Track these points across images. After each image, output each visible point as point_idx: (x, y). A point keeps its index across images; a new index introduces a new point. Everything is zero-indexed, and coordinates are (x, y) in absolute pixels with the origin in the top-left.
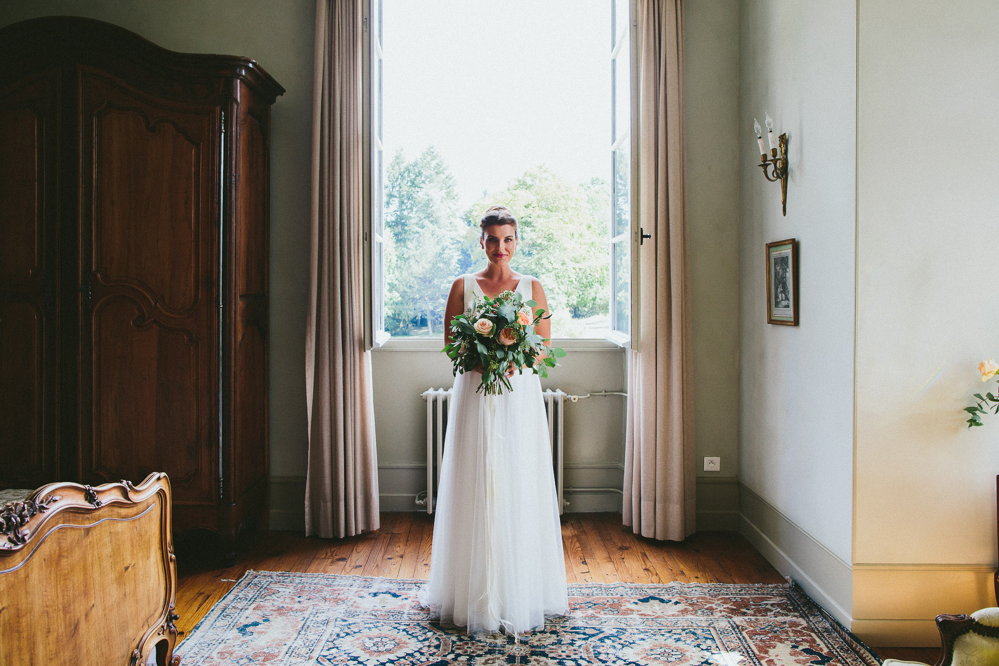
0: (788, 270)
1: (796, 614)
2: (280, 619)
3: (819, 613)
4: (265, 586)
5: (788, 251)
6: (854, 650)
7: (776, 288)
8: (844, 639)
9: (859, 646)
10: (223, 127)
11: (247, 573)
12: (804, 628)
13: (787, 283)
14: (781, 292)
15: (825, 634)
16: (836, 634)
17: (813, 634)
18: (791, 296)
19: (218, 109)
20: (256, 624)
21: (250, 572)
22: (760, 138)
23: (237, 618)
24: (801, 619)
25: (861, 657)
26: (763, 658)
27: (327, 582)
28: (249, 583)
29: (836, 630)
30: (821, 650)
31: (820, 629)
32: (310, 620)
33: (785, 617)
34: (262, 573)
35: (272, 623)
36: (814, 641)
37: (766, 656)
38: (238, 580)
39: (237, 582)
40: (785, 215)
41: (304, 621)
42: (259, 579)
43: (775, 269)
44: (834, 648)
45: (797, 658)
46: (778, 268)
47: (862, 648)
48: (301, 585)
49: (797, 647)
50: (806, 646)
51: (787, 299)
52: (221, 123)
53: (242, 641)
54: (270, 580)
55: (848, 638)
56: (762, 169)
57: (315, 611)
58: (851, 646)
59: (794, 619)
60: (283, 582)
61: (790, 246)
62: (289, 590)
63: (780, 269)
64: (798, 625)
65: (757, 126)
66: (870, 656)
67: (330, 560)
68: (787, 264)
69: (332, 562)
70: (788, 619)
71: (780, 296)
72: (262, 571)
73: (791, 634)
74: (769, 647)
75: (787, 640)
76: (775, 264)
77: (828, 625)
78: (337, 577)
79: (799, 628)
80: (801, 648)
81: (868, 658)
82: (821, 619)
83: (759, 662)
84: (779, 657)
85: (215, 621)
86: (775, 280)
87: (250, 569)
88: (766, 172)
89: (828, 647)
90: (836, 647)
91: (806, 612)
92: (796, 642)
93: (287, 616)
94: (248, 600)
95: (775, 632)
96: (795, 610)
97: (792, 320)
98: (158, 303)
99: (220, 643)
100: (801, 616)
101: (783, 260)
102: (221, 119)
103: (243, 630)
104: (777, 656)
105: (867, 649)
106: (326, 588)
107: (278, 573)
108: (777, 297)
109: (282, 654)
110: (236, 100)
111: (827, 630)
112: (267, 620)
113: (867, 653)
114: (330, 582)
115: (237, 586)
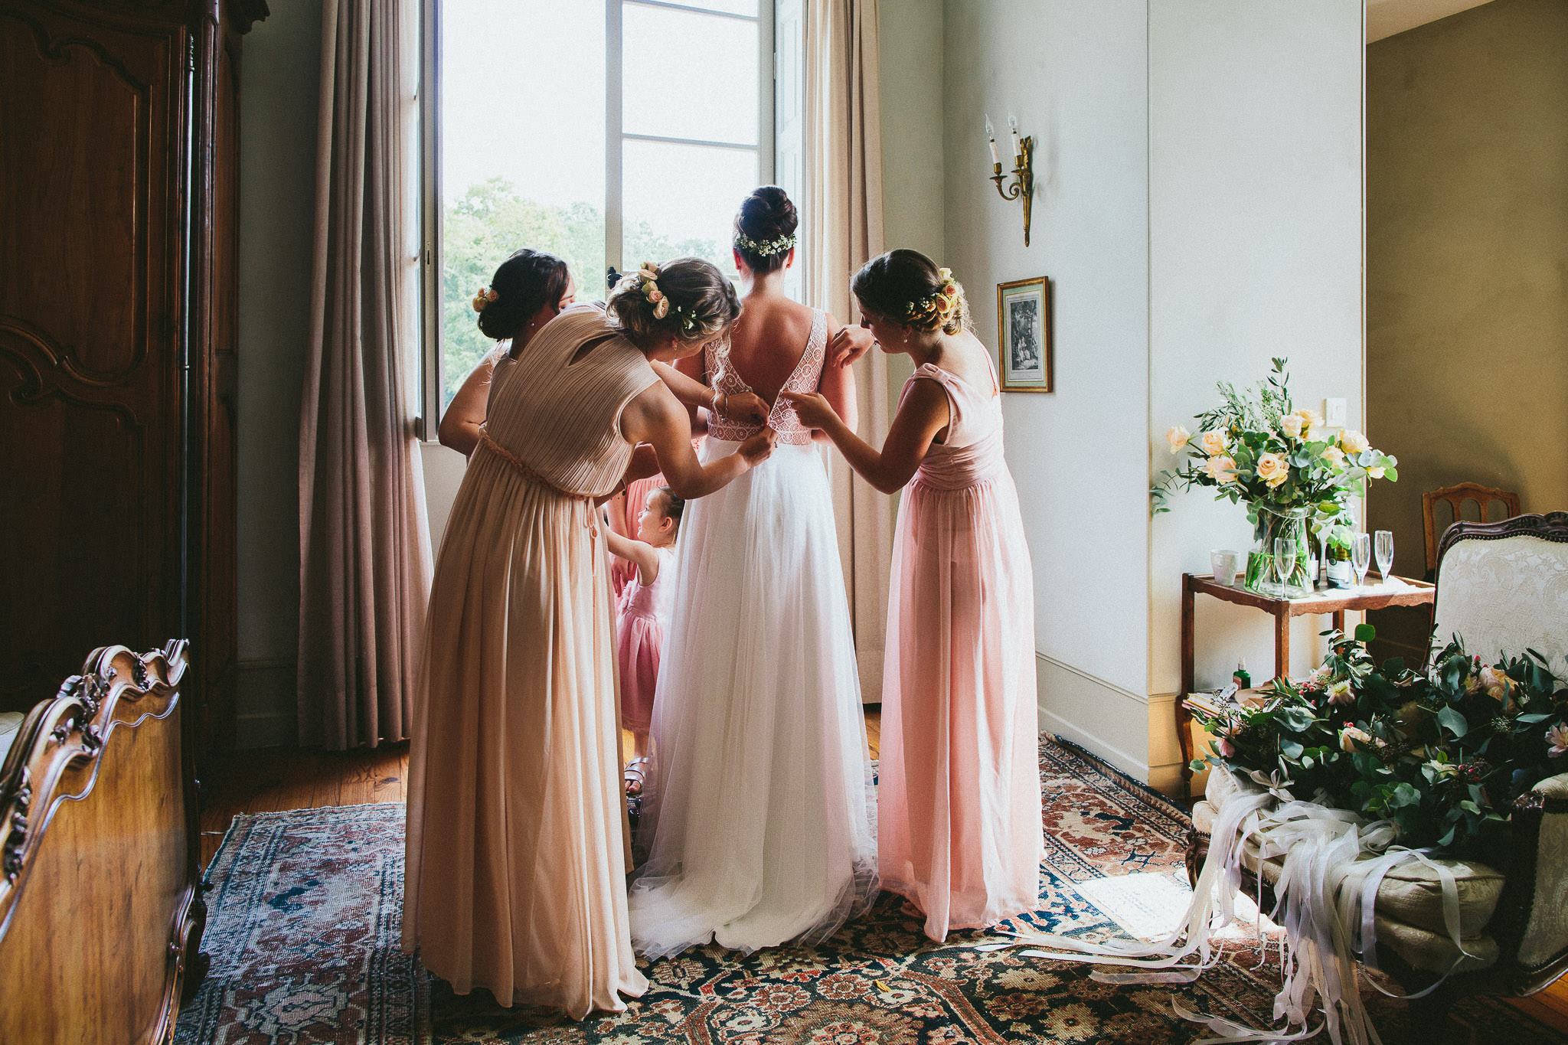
0: (1035, 318)
1: (1067, 775)
2: (335, 879)
3: (1093, 771)
4: (279, 833)
5: (1037, 293)
6: (1153, 806)
7: (1015, 344)
8: (1137, 796)
9: (1160, 802)
10: (192, 62)
11: (234, 820)
12: (1084, 790)
13: (1034, 336)
14: (1023, 349)
15: (1112, 793)
16: (1123, 791)
17: (1097, 796)
18: (1041, 353)
19: (183, 30)
20: (298, 891)
21: (239, 818)
22: (993, 141)
23: (259, 888)
24: (1074, 781)
25: (1164, 813)
26: (1056, 832)
27: (384, 815)
28: (248, 834)
29: (1123, 787)
30: (1116, 812)
31: (1103, 789)
32: (388, 873)
33: (1056, 780)
34: (262, 815)
35: (326, 886)
36: (1105, 804)
37: (1058, 829)
38: (224, 830)
39: (224, 835)
40: (1027, 245)
41: (380, 877)
42: (261, 826)
43: (1013, 318)
44: (1130, 808)
45: (1094, 826)
46: (1018, 317)
47: (1163, 802)
48: (341, 825)
49: (1088, 813)
50: (1096, 811)
51: (1034, 356)
52: (188, 54)
53: (290, 920)
54: (281, 824)
55: (1142, 793)
56: (995, 183)
57: (389, 861)
58: (1149, 804)
59: (1068, 781)
60: (308, 824)
61: (1042, 287)
62: (325, 835)
63: (1021, 317)
64: (1076, 788)
65: (988, 125)
66: (1176, 811)
67: (371, 784)
68: (1033, 310)
69: (375, 786)
70: (1060, 782)
71: (1021, 354)
72: (262, 813)
73: (1074, 799)
74: (1056, 818)
75: (1072, 806)
76: (1013, 311)
77: (1110, 783)
78: (396, 807)
79: (1078, 791)
80: (1092, 814)
81: (1174, 814)
82: (1098, 777)
83: (1053, 838)
84: (1073, 828)
85: (221, 897)
86: (1012, 334)
87: (239, 813)
88: (1000, 188)
89: (1123, 808)
90: (1131, 806)
91: (1077, 771)
92: (1084, 807)
93: (346, 873)
94: (262, 858)
95: (1053, 800)
96: (1064, 771)
97: (1045, 384)
98: (65, 362)
99: (251, 928)
100: (1074, 777)
101: (1028, 307)
102: (188, 49)
103: (279, 902)
104: (1070, 827)
105: (1171, 803)
106: (387, 824)
107: (291, 811)
108: (1015, 355)
109: (372, 928)
110: (214, 19)
111: (1111, 789)
112: (314, 883)
113: (1172, 808)
114: (390, 815)
115: (226, 840)
